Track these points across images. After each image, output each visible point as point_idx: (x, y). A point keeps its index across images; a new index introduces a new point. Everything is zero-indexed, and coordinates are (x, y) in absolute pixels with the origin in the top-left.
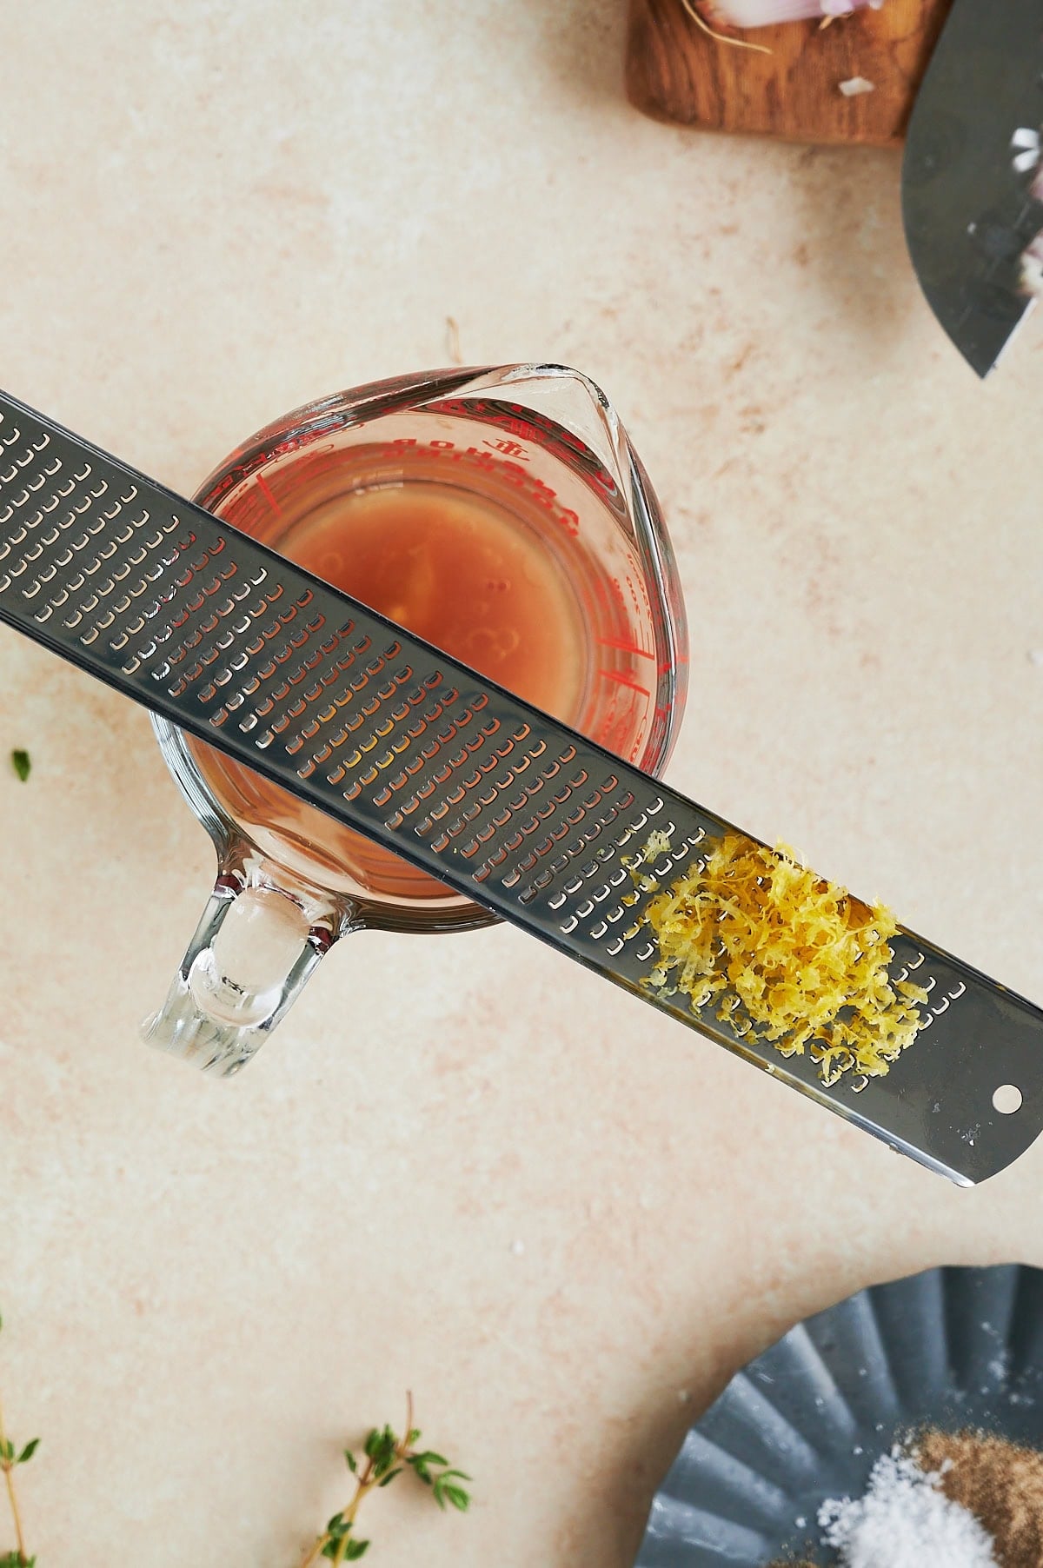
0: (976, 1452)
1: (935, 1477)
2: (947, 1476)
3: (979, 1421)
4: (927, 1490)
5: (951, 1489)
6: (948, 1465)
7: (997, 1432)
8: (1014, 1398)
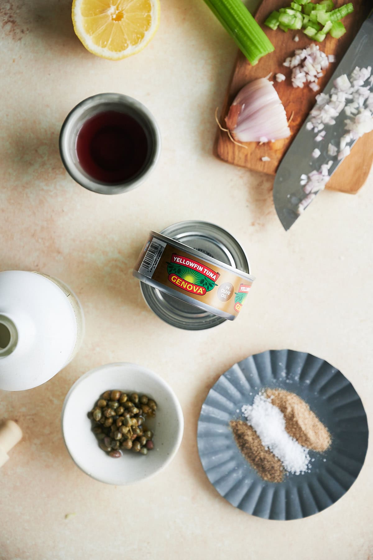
0: (279, 394)
1: (269, 400)
2: (272, 400)
3: (279, 387)
4: (267, 403)
5: (273, 402)
6: (272, 397)
7: (284, 389)
8: (288, 381)
